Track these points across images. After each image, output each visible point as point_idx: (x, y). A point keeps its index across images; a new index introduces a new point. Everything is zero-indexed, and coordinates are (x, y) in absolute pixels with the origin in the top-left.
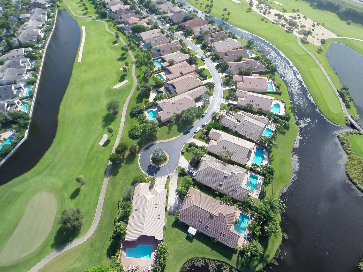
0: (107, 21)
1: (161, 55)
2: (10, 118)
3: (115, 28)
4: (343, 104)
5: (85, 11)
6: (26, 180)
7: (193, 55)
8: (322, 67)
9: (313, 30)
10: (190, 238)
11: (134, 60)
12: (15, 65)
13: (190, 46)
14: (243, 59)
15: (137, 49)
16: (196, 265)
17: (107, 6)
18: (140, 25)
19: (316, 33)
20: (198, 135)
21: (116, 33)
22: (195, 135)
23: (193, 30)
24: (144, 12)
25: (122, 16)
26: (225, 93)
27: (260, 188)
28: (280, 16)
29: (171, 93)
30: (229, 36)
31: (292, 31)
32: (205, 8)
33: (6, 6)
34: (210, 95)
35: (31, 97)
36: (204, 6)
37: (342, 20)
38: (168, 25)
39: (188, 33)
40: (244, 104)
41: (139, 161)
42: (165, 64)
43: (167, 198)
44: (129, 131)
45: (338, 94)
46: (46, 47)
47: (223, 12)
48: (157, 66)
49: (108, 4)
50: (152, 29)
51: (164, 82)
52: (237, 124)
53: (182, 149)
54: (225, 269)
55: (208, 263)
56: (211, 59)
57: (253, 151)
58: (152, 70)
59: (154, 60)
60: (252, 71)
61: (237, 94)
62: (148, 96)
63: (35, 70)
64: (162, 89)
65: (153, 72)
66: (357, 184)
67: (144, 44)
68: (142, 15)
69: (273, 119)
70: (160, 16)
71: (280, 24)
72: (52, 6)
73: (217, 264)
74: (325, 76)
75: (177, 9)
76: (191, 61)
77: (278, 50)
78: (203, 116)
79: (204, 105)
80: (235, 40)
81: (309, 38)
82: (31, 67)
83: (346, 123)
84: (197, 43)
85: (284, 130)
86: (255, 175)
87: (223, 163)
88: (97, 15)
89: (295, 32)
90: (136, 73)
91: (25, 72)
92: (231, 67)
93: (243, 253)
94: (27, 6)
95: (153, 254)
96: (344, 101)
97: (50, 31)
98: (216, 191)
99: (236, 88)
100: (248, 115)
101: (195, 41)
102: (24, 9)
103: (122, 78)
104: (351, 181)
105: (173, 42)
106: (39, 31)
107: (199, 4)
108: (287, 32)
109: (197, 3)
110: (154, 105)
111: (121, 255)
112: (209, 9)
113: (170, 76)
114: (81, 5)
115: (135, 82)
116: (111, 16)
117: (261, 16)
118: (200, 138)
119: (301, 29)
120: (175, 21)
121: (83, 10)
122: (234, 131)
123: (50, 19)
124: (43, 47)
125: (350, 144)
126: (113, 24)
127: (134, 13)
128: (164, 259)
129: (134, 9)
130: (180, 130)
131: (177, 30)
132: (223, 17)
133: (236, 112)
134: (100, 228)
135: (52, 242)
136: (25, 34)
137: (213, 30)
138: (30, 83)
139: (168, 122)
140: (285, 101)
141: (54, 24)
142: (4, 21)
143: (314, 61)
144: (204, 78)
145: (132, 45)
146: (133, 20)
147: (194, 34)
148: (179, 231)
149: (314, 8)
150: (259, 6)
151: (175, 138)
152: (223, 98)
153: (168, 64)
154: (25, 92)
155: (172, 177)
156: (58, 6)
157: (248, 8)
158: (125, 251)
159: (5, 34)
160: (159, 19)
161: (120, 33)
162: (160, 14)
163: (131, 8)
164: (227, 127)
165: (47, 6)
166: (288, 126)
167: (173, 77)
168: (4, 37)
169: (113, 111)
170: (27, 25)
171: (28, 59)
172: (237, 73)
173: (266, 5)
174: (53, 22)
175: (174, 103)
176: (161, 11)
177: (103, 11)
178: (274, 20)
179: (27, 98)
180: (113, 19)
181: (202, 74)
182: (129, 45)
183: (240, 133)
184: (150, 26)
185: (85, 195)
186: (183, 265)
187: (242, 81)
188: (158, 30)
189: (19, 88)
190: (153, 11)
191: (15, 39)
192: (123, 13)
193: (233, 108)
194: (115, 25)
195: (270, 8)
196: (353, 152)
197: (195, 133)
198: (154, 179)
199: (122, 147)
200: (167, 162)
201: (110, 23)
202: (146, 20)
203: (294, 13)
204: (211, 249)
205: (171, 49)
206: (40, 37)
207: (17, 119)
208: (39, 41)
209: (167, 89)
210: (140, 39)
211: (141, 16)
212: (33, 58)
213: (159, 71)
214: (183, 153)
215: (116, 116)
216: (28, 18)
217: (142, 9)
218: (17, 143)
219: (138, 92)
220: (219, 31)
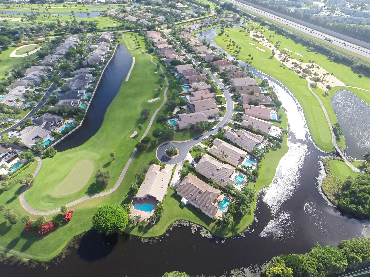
0: (153, 55)
1: (189, 83)
2: (73, 111)
3: (158, 61)
4: (334, 137)
5: (138, 47)
6: (76, 151)
7: (214, 86)
8: (324, 107)
9: (324, 78)
10: (182, 206)
11: (168, 84)
12: (82, 78)
13: (214, 79)
14: (255, 93)
15: (172, 77)
16: (182, 225)
17: (155, 44)
18: (177, 60)
19: (327, 81)
20: (205, 142)
21: (158, 64)
22: (203, 141)
23: (220, 68)
24: (183, 52)
25: (165, 53)
26: (234, 116)
27: (244, 184)
28: (296, 65)
29: (190, 110)
30: (248, 75)
31: (305, 77)
32: (234, 53)
33: (82, 39)
34: (221, 116)
35: (89, 100)
36: (233, 51)
37: (354, 73)
38: (200, 63)
39: (215, 70)
40: (247, 125)
41: (156, 152)
42: (190, 90)
43: (172, 178)
44: (154, 131)
45: (331, 129)
46: (104, 69)
47: (248, 57)
48: (185, 90)
49: (156, 43)
50: (186, 64)
51: (188, 102)
52: (237, 138)
53: (191, 149)
54: (203, 231)
55: (191, 225)
56: (229, 91)
57: (246, 159)
58: (180, 93)
59: (183, 86)
60: (260, 103)
61: (243, 117)
62: (173, 110)
63: (94, 82)
64: (185, 107)
65: (181, 94)
66: (328, 195)
67: (178, 74)
68: (181, 54)
69: (268, 139)
70: (195, 55)
71: (295, 71)
72: (114, 41)
73: (198, 227)
74: (324, 114)
75: (210, 51)
76: (212, 90)
77: (289, 90)
78: (212, 130)
79: (215, 122)
80: (252, 79)
81: (319, 84)
82: (92, 81)
83: (333, 151)
84: (220, 78)
85: (275, 148)
86: (243, 174)
87: (219, 162)
88: (146, 50)
89: (308, 78)
90: (167, 94)
91: (87, 84)
92: (243, 98)
93: (219, 223)
94: (97, 40)
95: (153, 211)
96: (336, 134)
97: (110, 58)
98: (209, 179)
99: (244, 113)
100: (247, 133)
101: (219, 76)
102: (94, 42)
103: (156, 96)
104: (323, 192)
105: (201, 75)
106: (102, 57)
107: (229, 49)
108: (300, 77)
109: (228, 49)
110: (176, 116)
111: (131, 207)
112: (237, 54)
113: (192, 98)
114: (136, 42)
115: (165, 99)
116: (156, 52)
117: (280, 63)
118: (206, 144)
119: (313, 76)
120: (206, 60)
121: (136, 46)
122: (234, 142)
123: (111, 50)
124: (102, 69)
125: (330, 166)
126: (157, 58)
127: (174, 51)
128: (160, 213)
129: (176, 49)
130: (192, 136)
131: (207, 67)
132: (247, 61)
133: (239, 129)
134: (119, 188)
135: (86, 191)
136: (92, 58)
137: (235, 70)
138: (89, 91)
139: (184, 130)
140: (283, 128)
141: (113, 54)
142: (80, 48)
143: (318, 102)
144: (220, 104)
145: (169, 73)
146: (173, 56)
147: (219, 71)
148: (175, 200)
149: (331, 61)
150: (281, 55)
151: (187, 141)
152: (232, 119)
153: (193, 90)
154: (85, 96)
155: (178, 166)
156: (119, 42)
157: (271, 56)
158: (134, 205)
159: (78, 58)
160: (194, 57)
161: (161, 64)
162: (195, 54)
163: (173, 48)
164: (229, 139)
165: (110, 41)
166: (280, 146)
167: (195, 99)
168: (77, 60)
169: (145, 117)
170: (95, 52)
171: (91, 75)
172: (247, 103)
173: (287, 55)
174: (113, 52)
175: (191, 117)
176: (197, 51)
177: (151, 47)
178: (291, 67)
179: (85, 100)
180: (158, 54)
181: (218, 100)
182: (166, 74)
183: (238, 144)
184: (185, 62)
185: (114, 167)
186: (173, 223)
187: (250, 109)
188: (191, 65)
189: (82, 94)
190: (190, 51)
191: (85, 61)
192: (166, 51)
193: (237, 127)
194: (158, 58)
195: (290, 57)
196: (332, 173)
197: (203, 140)
198: (165, 165)
199: (147, 139)
200: (177, 155)
201: (155, 57)
202: (183, 57)
203: (310, 64)
204: (195, 216)
205: (198, 79)
206: (102, 61)
207: (77, 112)
208: (101, 63)
209: (188, 107)
210: (176, 70)
211: (179, 54)
212: (94, 75)
213: (185, 94)
214: (190, 152)
215: (147, 120)
216: (96, 48)
217: (181, 49)
218: (75, 128)
219: (166, 107)
220: (240, 71)
